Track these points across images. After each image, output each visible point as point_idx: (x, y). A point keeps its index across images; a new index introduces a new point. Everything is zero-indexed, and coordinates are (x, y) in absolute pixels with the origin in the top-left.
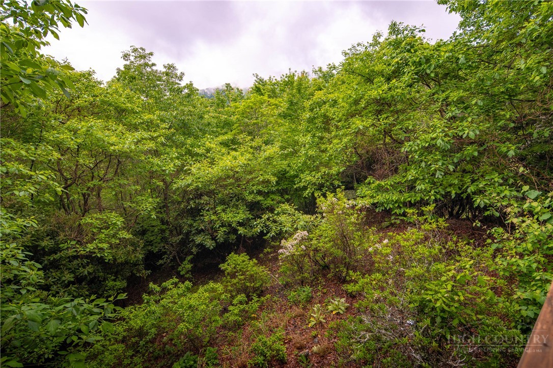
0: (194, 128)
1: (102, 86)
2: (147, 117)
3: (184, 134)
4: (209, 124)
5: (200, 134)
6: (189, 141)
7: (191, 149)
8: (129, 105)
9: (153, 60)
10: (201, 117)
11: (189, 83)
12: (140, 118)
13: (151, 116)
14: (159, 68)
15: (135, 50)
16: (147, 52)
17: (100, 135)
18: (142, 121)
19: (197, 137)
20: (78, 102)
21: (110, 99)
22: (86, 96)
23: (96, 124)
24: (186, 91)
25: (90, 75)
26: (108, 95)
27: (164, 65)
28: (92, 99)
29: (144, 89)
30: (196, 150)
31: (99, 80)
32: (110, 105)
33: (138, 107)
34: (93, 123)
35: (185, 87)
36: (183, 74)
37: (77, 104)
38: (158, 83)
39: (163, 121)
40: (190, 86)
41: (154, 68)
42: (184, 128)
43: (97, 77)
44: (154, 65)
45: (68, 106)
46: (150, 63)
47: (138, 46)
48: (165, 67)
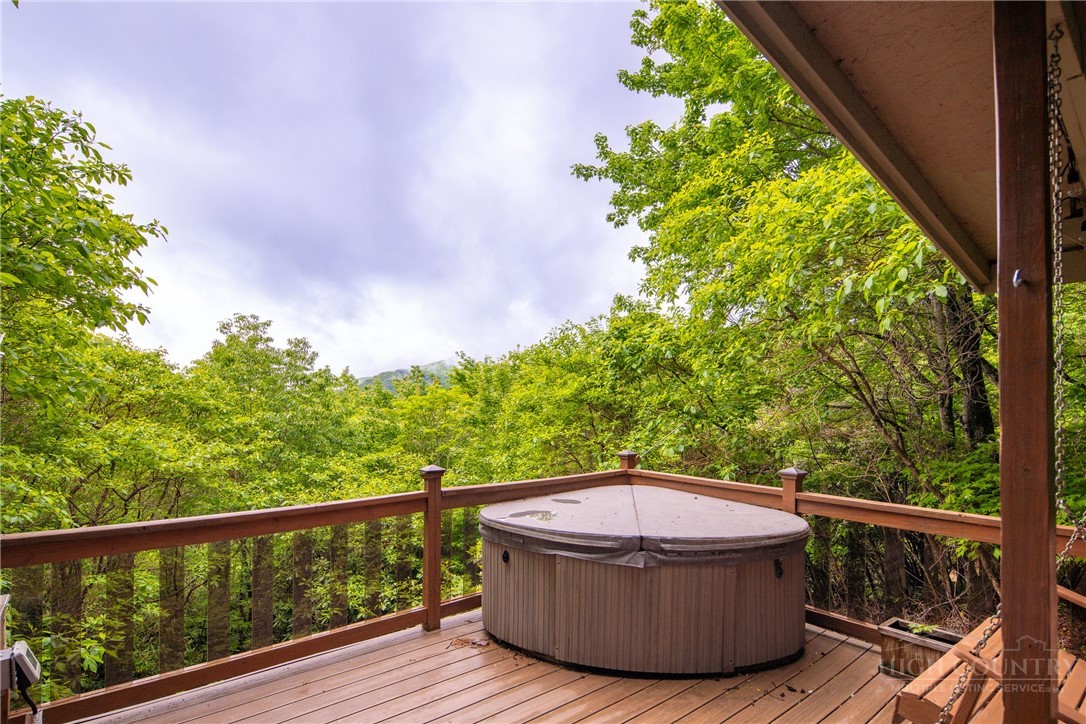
0: (320, 440)
1: (175, 372)
2: (238, 420)
3: (301, 449)
4: (351, 434)
5: (329, 449)
6: (305, 462)
7: (307, 473)
8: (212, 402)
9: (270, 332)
10: (337, 423)
11: (324, 368)
12: (227, 422)
13: (247, 420)
14: (280, 344)
15: (242, 318)
16: (262, 320)
17: (150, 445)
18: (229, 426)
19: (321, 454)
20: (128, 397)
21: (183, 391)
22: (143, 388)
23: (146, 428)
24: (318, 380)
25: (158, 355)
26: (180, 387)
27: (289, 340)
28: (152, 392)
29: (245, 377)
30: (317, 476)
31: (171, 363)
32: (182, 400)
33: (228, 404)
34: (142, 428)
35: (315, 375)
36: (315, 355)
37: (125, 400)
38: (275, 366)
39: (266, 427)
40: (325, 374)
41: (270, 344)
42: (303, 439)
43: (170, 359)
44: (271, 340)
45: (113, 402)
46: (265, 336)
47: (247, 313)
48: (290, 342)
